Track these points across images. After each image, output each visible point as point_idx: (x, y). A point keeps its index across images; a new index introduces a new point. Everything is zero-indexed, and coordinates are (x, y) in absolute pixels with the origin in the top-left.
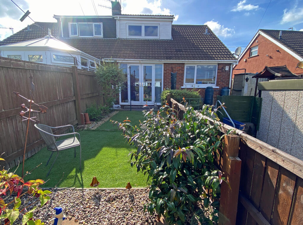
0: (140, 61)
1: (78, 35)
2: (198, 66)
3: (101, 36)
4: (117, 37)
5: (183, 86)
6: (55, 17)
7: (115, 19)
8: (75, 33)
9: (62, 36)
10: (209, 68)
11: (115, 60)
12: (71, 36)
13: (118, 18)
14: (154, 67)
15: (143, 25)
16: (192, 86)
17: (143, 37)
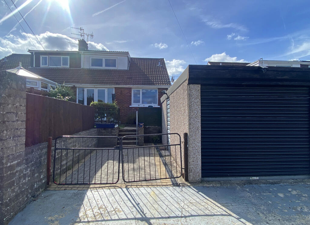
0: (94, 85)
1: (47, 65)
2: (142, 90)
3: (68, 66)
4: (81, 67)
5: (131, 105)
6: (29, 51)
7: (80, 53)
8: (46, 64)
9: (34, 66)
10: (152, 91)
11: (73, 85)
12: (42, 66)
13: (83, 53)
14: (106, 90)
15: (104, 58)
16: (139, 106)
17: (104, 67)
